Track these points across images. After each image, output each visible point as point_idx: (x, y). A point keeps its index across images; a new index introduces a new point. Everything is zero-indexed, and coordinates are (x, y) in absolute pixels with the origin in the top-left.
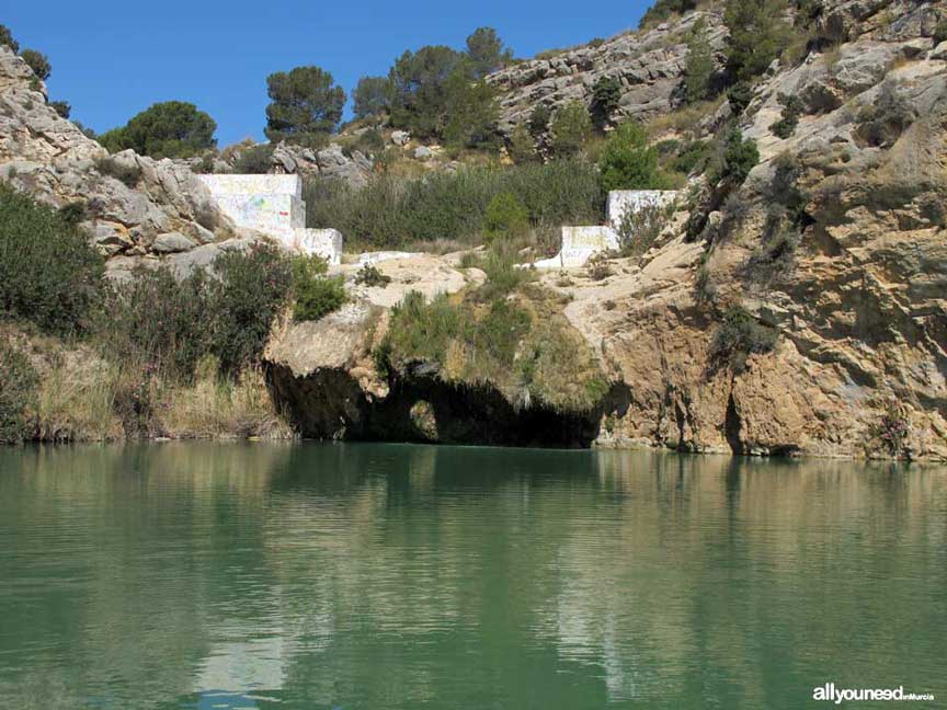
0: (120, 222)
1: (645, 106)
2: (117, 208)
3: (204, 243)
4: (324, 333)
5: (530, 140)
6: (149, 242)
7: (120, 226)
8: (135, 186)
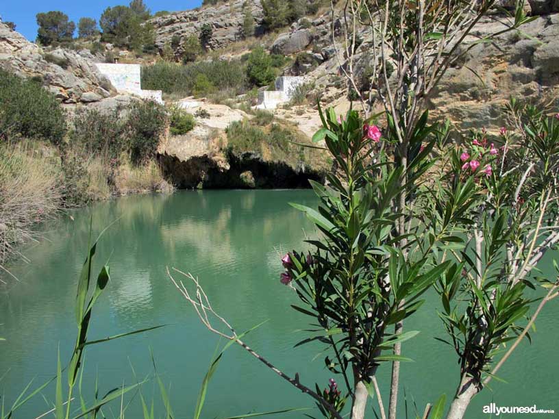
0: (61, 86)
1: (224, 38)
2: (59, 79)
3: (105, 97)
4: (189, 140)
5: (172, 50)
6: (79, 96)
7: (62, 89)
8: (66, 68)
